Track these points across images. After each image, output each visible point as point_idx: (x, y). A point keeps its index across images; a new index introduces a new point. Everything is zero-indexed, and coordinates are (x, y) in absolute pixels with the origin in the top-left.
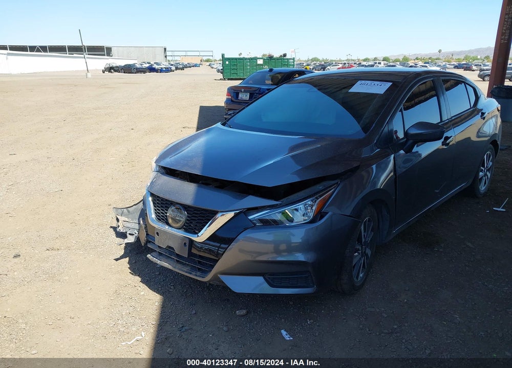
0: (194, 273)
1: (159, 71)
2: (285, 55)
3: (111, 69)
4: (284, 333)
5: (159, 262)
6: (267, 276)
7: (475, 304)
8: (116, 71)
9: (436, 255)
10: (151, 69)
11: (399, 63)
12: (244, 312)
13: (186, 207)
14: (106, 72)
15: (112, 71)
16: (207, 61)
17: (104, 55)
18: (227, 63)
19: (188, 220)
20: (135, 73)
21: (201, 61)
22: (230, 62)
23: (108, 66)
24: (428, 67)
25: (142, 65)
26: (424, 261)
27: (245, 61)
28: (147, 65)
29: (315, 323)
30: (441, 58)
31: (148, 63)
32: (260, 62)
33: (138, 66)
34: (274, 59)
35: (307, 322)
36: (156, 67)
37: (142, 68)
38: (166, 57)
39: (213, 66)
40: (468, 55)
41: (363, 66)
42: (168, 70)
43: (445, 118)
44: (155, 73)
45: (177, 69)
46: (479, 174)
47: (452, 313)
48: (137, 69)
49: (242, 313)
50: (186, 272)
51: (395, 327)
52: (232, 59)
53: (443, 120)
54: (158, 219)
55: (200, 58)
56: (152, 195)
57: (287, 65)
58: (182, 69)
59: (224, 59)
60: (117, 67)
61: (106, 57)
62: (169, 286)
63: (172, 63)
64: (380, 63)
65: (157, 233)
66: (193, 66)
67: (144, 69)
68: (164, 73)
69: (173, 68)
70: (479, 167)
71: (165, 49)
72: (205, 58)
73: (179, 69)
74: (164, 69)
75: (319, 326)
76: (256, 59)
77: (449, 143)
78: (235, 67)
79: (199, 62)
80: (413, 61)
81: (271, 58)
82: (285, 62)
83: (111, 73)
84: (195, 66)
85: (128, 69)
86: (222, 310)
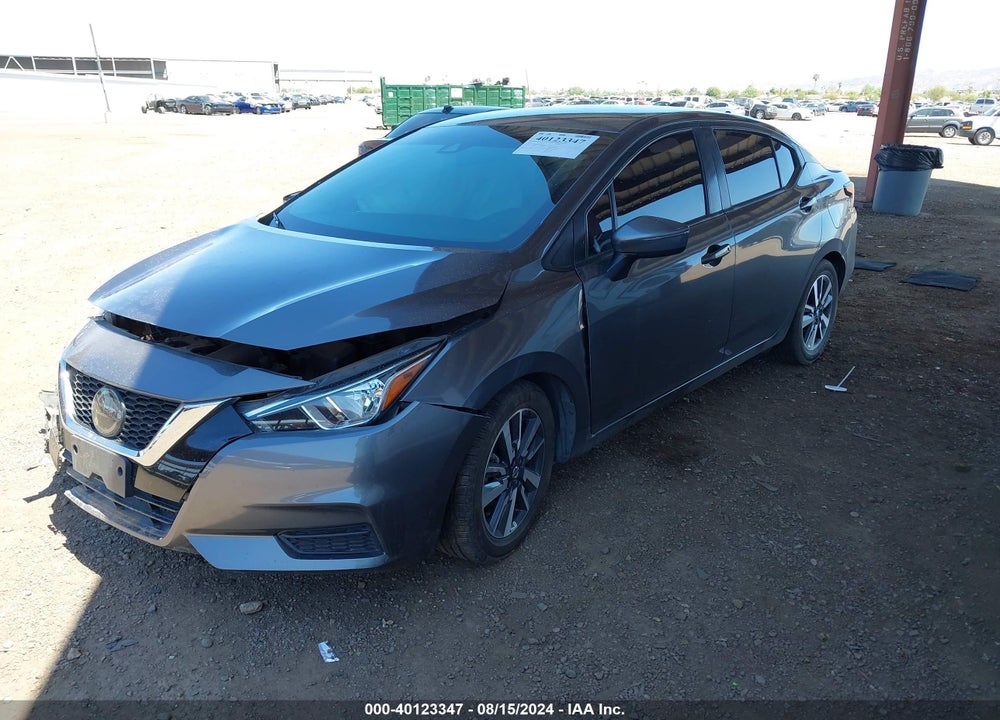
0: (144, 530)
1: (258, 111)
2: (506, 81)
3: (158, 105)
4: (324, 647)
5: (83, 506)
6: (283, 537)
7: (730, 579)
8: (169, 109)
9: (685, 481)
10: (243, 108)
11: (733, 100)
12: (255, 606)
13: (123, 394)
14: (148, 111)
15: (162, 108)
16: (362, 91)
17: (150, 76)
18: (391, 95)
19: (127, 420)
20: (210, 114)
21: (349, 91)
22: (396, 94)
23: (154, 99)
24: (789, 107)
25: (223, 97)
26: (658, 493)
27: (427, 92)
28: (235, 99)
29: (396, 625)
30: (819, 91)
31: (237, 94)
32: (457, 93)
33: (216, 100)
34: (485, 89)
35: (381, 624)
36: (253, 102)
37: (222, 105)
38: (277, 82)
39: (370, 101)
40: (871, 85)
41: (664, 104)
42: (276, 109)
43: (716, 208)
44: (250, 116)
45: (296, 106)
46: (800, 319)
47: (678, 598)
48: (212, 105)
49: (249, 609)
50: (130, 528)
51: (557, 630)
52: (401, 87)
53: (711, 212)
54: (79, 416)
55: (347, 85)
56: (69, 367)
57: (511, 102)
58: (307, 107)
59: (385, 88)
60: (172, 101)
61: (154, 80)
62: (121, 554)
63: (288, 95)
64: (696, 100)
65: (75, 447)
66: (331, 102)
67: (226, 105)
68: (269, 116)
69: (288, 105)
70: (801, 305)
71: (276, 67)
72: (357, 86)
73: (301, 107)
74: (269, 107)
75: (403, 631)
76: (448, 88)
77: (720, 259)
78: (407, 105)
79: (342, 94)
80: (765, 96)
81: (478, 86)
82: (507, 94)
83: (160, 112)
84: (335, 101)
85: (194, 107)
86: (215, 601)
